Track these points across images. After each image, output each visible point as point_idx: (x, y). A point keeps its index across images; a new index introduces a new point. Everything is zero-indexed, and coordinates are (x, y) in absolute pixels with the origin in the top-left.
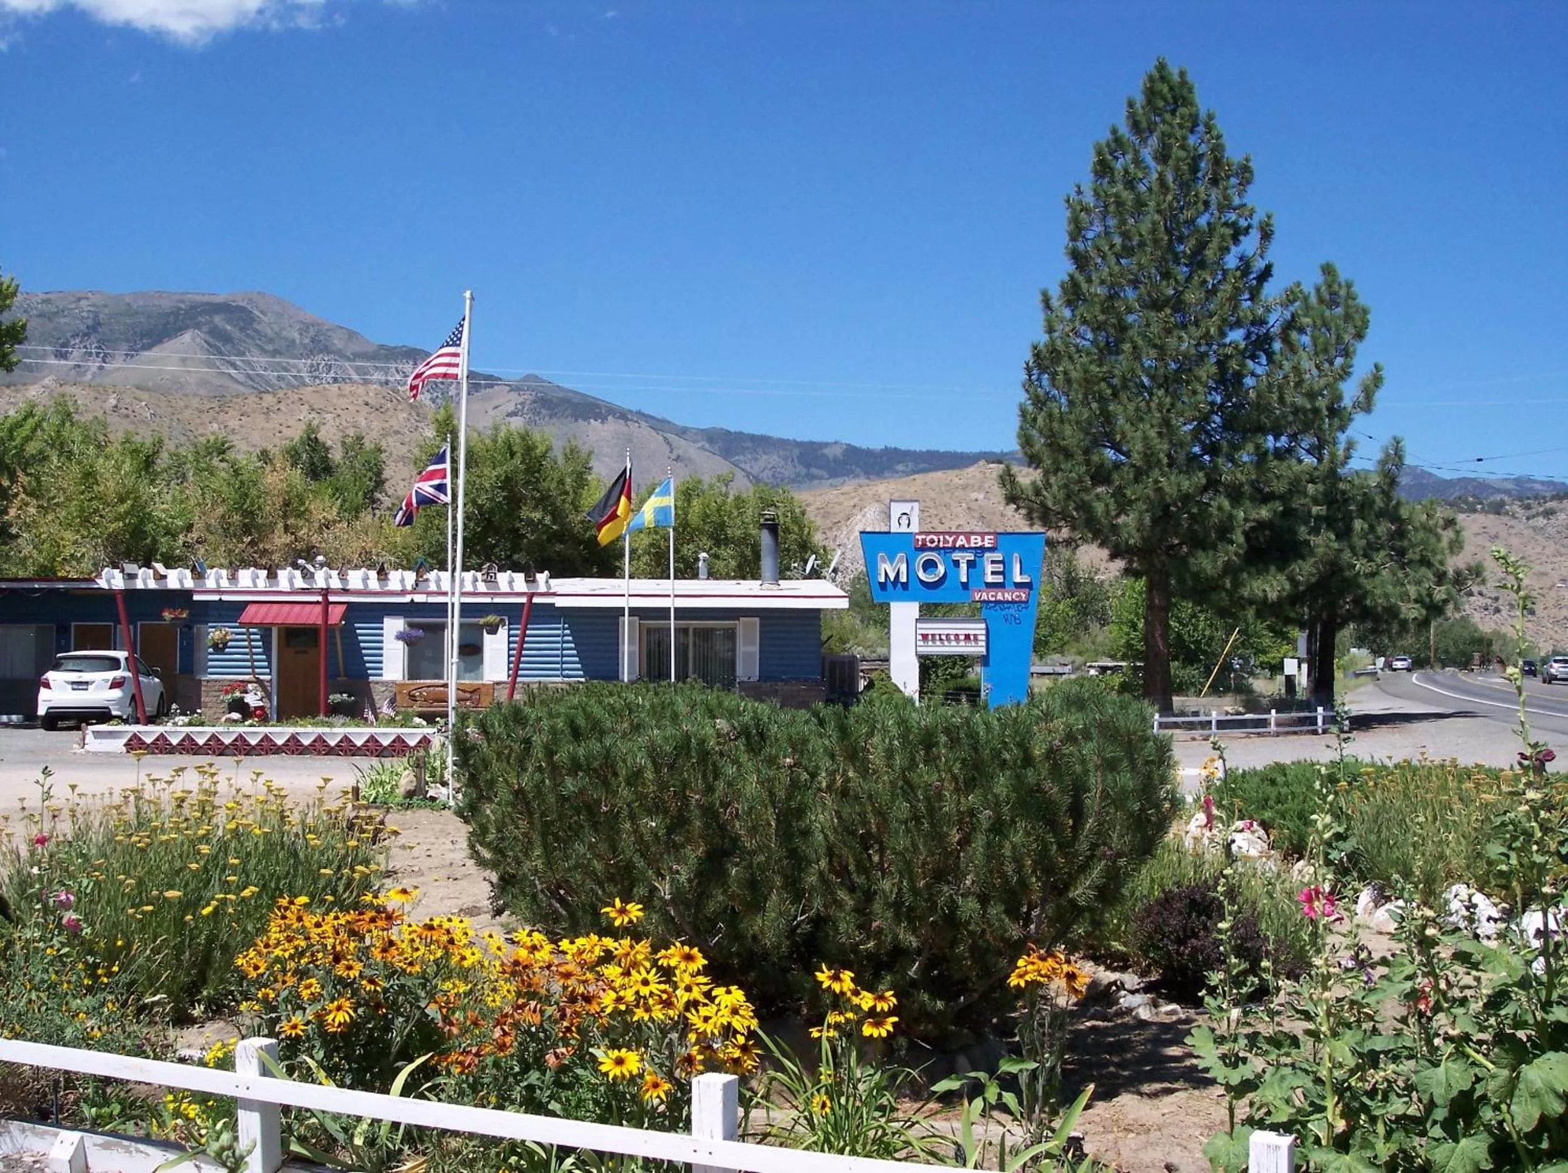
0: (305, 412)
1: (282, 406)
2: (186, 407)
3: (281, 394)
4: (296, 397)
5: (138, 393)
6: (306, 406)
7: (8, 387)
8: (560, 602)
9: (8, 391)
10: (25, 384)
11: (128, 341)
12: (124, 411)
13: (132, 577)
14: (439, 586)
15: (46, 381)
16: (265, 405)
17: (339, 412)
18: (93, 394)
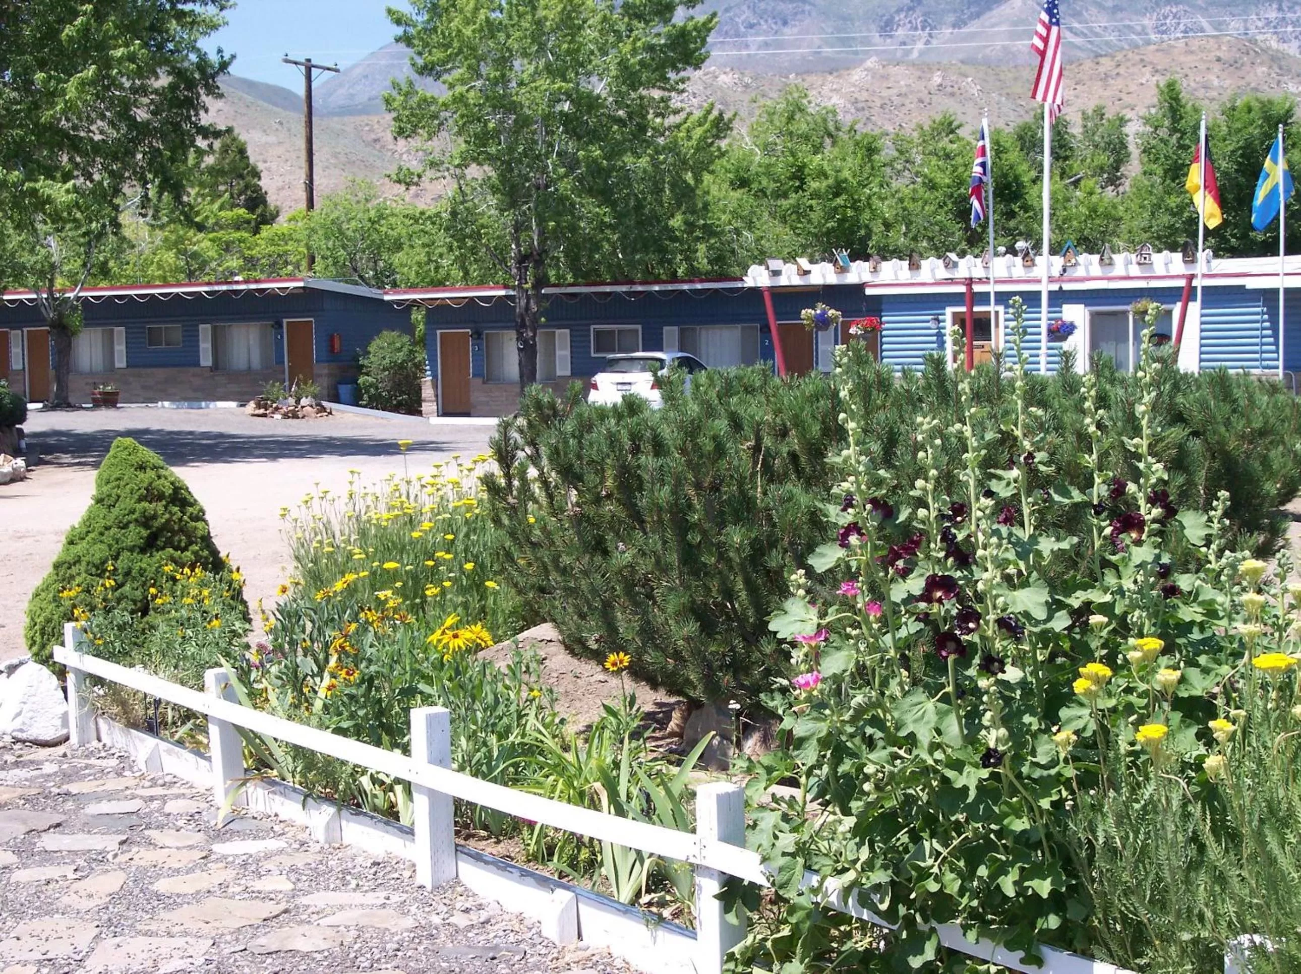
0: (1148, 76)
1: (1122, 70)
2: (1016, 79)
3: (1119, 57)
4: (1137, 58)
5: (964, 68)
6: (1149, 68)
7: (831, 73)
8: (1251, 284)
9: (830, 78)
10: (848, 69)
11: (955, 11)
12: (949, 89)
13: (776, 273)
14: (1087, 271)
15: (869, 64)
16: (1102, 69)
17: (1186, 71)
18: (919, 73)
